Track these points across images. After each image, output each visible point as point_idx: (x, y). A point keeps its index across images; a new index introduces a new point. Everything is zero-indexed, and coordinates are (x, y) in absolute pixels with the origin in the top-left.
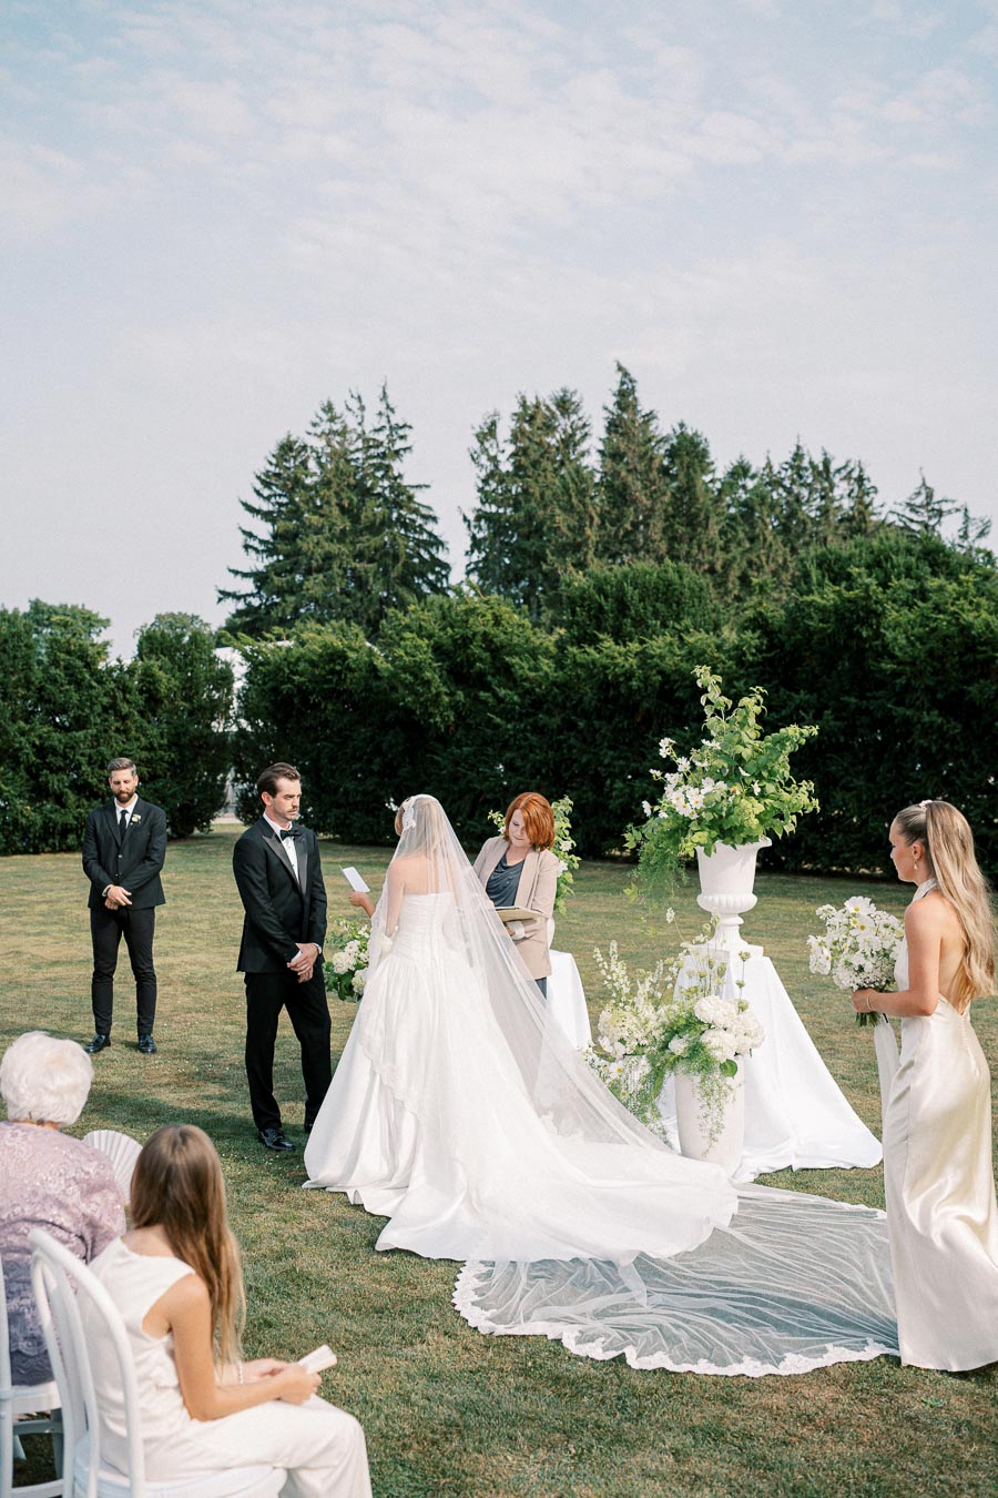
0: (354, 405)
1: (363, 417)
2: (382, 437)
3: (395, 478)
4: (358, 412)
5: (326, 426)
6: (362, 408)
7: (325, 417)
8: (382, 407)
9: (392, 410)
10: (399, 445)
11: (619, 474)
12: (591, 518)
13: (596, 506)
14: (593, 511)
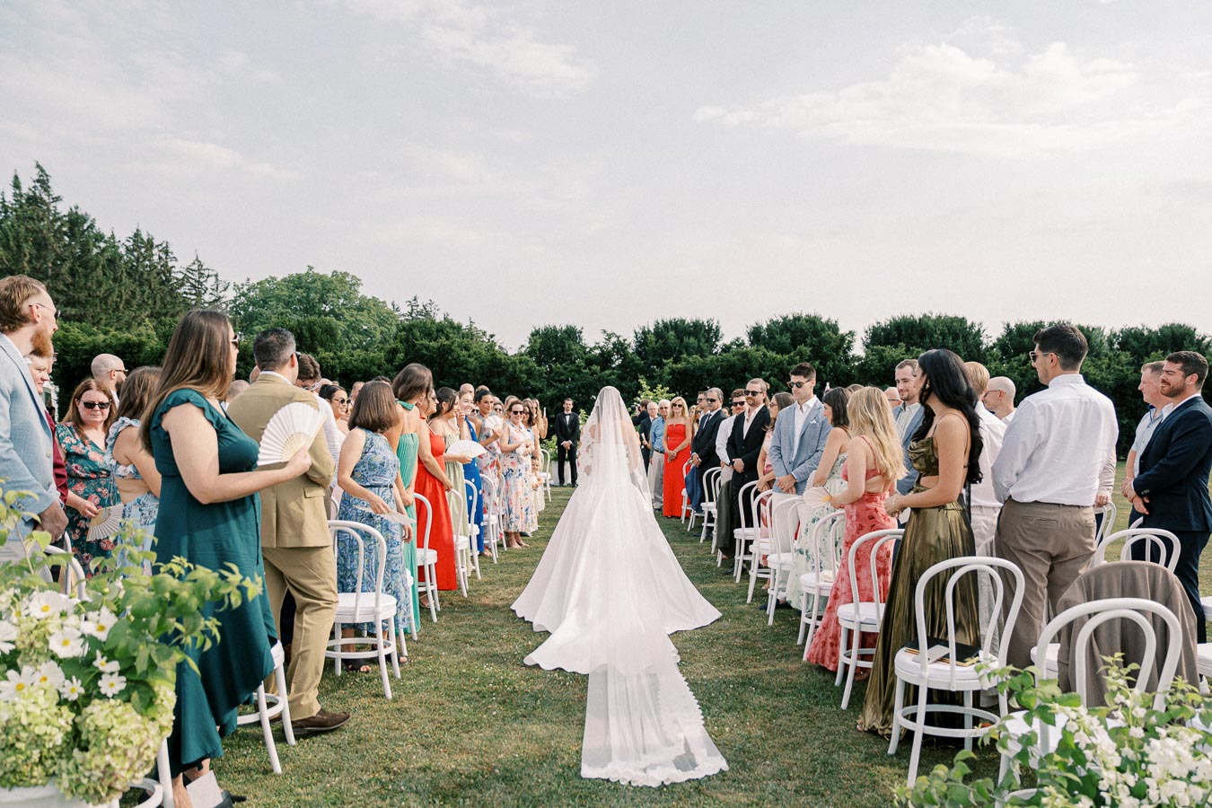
11: (41, 231)
12: (25, 255)
13: (27, 249)
14: (27, 251)
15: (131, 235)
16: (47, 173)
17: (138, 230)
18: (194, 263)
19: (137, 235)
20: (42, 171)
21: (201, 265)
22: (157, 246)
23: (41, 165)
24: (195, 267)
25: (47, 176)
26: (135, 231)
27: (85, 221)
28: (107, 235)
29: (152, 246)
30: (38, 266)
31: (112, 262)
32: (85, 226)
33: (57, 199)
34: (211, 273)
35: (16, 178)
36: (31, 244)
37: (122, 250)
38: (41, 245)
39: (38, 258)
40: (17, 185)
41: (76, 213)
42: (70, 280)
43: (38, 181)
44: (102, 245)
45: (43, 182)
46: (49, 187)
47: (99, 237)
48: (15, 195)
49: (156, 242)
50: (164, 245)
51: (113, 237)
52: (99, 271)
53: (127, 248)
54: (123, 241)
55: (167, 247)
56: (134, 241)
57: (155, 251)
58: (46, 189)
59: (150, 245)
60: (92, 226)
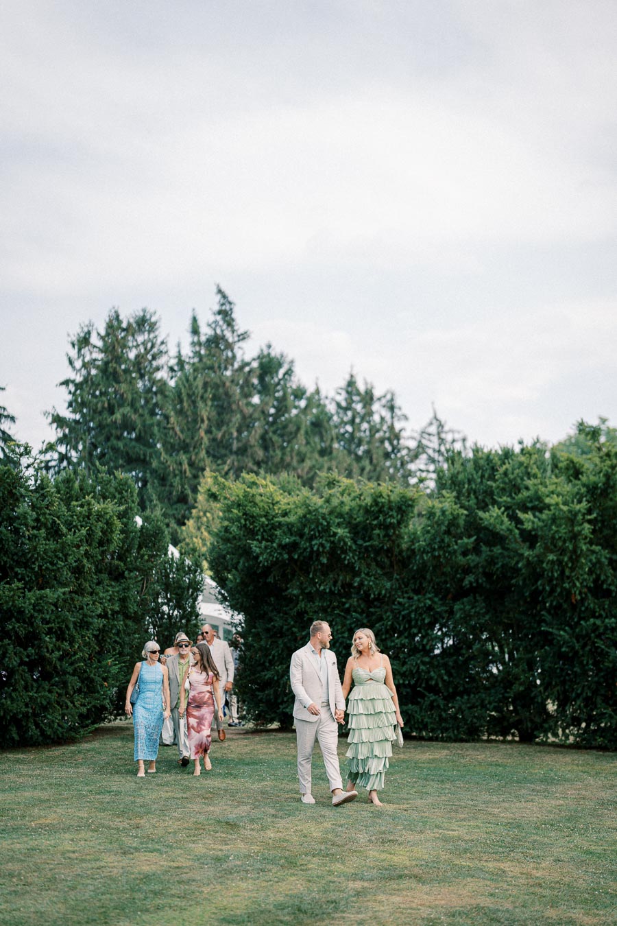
11: (224, 384)
12: (203, 421)
13: (206, 411)
14: (205, 414)
15: (343, 384)
16: (230, 299)
17: (352, 376)
18: (431, 424)
19: (351, 383)
20: (224, 297)
21: (441, 426)
22: (379, 399)
23: (223, 288)
24: (433, 429)
25: (230, 303)
26: (348, 377)
27: (280, 365)
28: (310, 389)
29: (372, 399)
30: (219, 435)
31: (319, 425)
32: (281, 372)
33: (243, 337)
34: (457, 436)
35: (195, 320)
36: (209, 403)
37: (331, 408)
38: (223, 405)
39: (219, 425)
40: (195, 331)
41: (269, 354)
42: (260, 454)
43: (220, 312)
44: (303, 403)
45: (225, 314)
46: (233, 320)
47: (299, 393)
48: (193, 344)
49: (377, 393)
50: (389, 397)
51: (318, 392)
52: (301, 437)
53: (339, 405)
54: (332, 394)
55: (392, 400)
56: (348, 392)
57: (376, 407)
58: (230, 323)
59: (368, 398)
60: (289, 372)
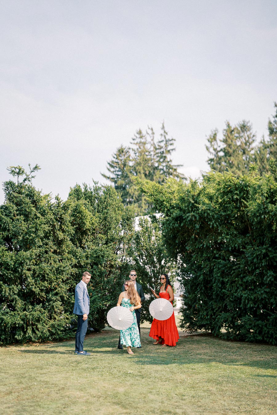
0: (150, 132)
1: (153, 137)
2: (162, 144)
3: (168, 162)
4: (152, 135)
5: (138, 140)
6: (153, 133)
7: (138, 136)
8: (162, 132)
9: (167, 134)
10: (170, 148)
